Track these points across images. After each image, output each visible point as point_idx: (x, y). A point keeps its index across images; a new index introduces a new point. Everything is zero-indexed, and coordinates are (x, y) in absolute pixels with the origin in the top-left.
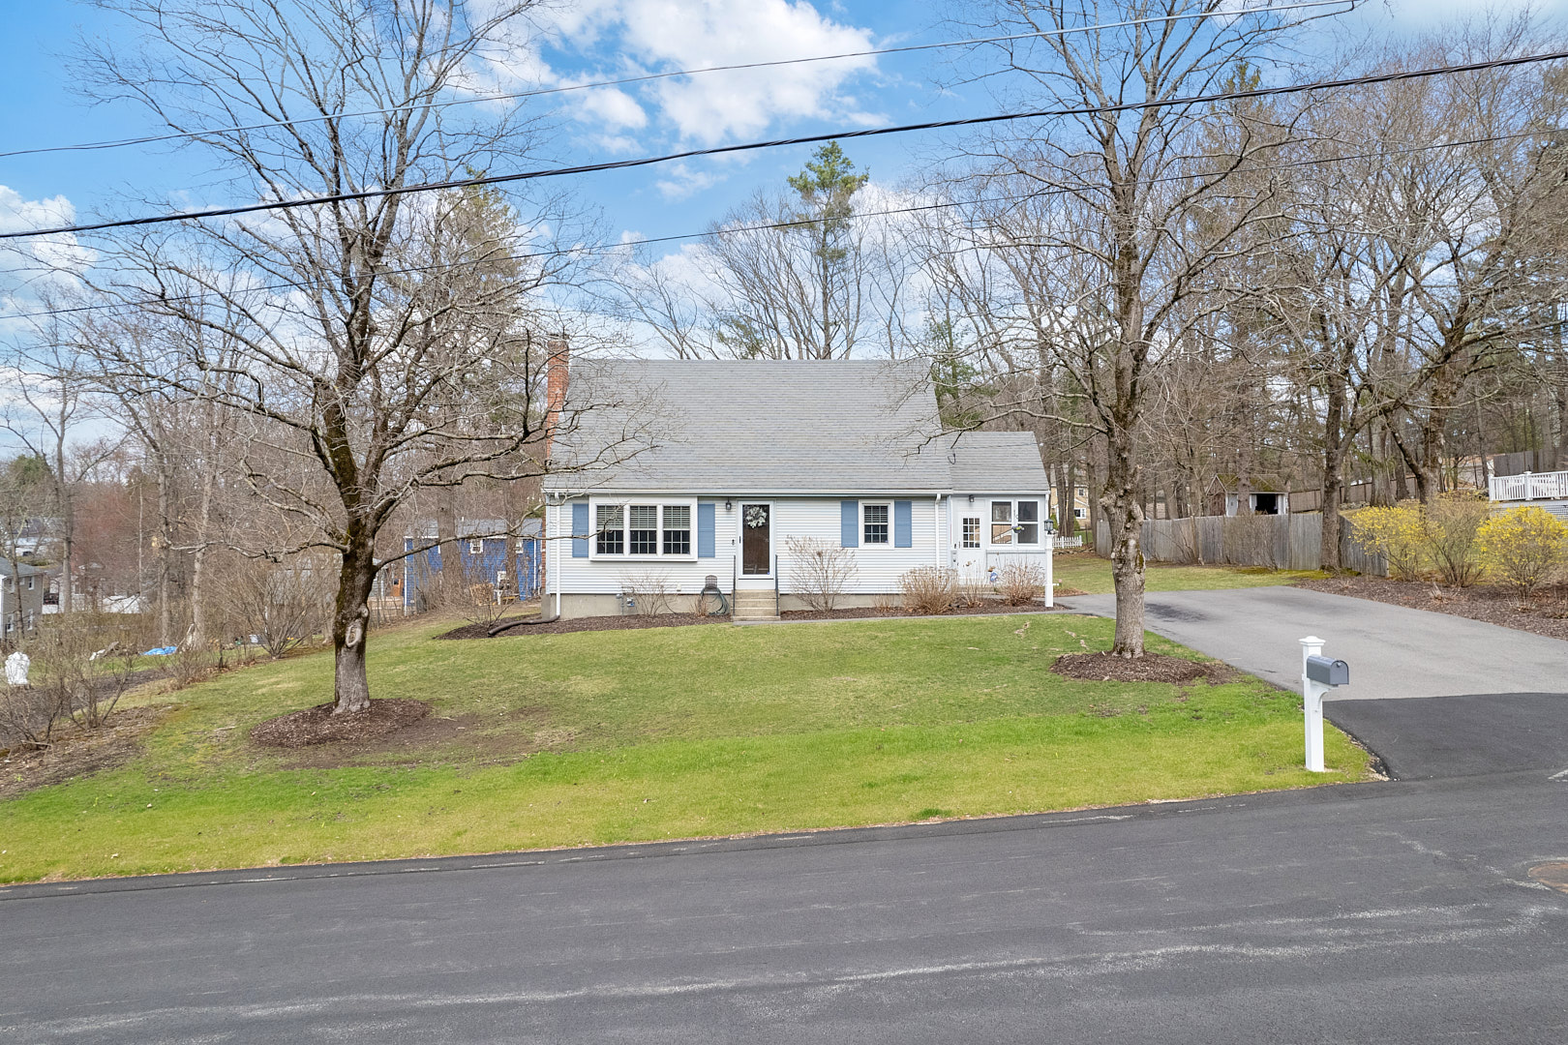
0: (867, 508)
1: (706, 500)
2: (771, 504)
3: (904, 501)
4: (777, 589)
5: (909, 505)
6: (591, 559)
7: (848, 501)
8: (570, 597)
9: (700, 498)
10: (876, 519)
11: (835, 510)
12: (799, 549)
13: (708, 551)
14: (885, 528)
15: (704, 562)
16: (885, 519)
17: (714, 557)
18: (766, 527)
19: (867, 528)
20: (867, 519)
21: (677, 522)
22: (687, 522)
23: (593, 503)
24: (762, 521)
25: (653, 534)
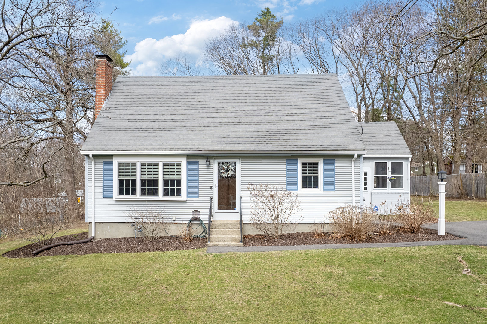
0: (304, 164)
1: (192, 158)
2: (237, 161)
3: (330, 159)
4: (241, 221)
5: (334, 162)
6: (114, 198)
7: (291, 159)
8: (102, 224)
9: (189, 157)
10: (310, 171)
11: (281, 167)
12: (257, 193)
13: (193, 194)
14: (316, 178)
15: (190, 201)
16: (316, 171)
17: (198, 197)
18: (234, 178)
19: (304, 178)
20: (304, 171)
21: (172, 174)
22: (179, 174)
23: (116, 161)
24: (231, 173)
25: (156, 182)
